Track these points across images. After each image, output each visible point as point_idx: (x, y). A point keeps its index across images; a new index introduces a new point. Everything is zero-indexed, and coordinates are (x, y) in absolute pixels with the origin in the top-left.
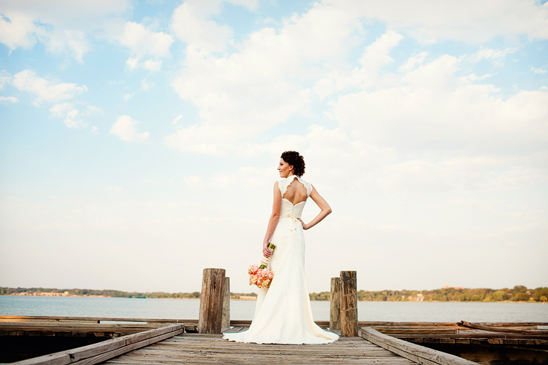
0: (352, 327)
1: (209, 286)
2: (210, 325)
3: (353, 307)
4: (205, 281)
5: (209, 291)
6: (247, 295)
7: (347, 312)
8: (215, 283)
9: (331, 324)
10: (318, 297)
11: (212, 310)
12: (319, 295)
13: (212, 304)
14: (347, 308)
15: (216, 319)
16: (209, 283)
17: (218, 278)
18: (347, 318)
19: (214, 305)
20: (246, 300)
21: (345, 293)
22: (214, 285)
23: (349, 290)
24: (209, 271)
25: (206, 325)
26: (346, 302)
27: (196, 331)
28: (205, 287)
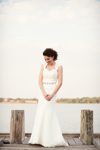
0: (90, 140)
1: (15, 120)
2: (16, 140)
3: (91, 130)
4: (13, 117)
5: (15, 122)
6: (31, 100)
7: (88, 132)
8: (18, 118)
9: (81, 135)
10: (80, 101)
11: (17, 132)
12: (81, 100)
13: (17, 129)
14: (87, 130)
15: (19, 137)
16: (15, 118)
17: (19, 115)
18: (88, 135)
19: (18, 129)
20: (30, 103)
21: (87, 123)
22: (17, 119)
23: (89, 120)
24: (15, 112)
25: (14, 140)
26: (87, 127)
27: (8, 143)
28: (13, 120)
